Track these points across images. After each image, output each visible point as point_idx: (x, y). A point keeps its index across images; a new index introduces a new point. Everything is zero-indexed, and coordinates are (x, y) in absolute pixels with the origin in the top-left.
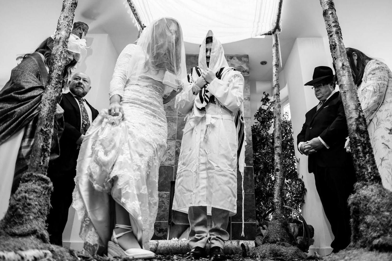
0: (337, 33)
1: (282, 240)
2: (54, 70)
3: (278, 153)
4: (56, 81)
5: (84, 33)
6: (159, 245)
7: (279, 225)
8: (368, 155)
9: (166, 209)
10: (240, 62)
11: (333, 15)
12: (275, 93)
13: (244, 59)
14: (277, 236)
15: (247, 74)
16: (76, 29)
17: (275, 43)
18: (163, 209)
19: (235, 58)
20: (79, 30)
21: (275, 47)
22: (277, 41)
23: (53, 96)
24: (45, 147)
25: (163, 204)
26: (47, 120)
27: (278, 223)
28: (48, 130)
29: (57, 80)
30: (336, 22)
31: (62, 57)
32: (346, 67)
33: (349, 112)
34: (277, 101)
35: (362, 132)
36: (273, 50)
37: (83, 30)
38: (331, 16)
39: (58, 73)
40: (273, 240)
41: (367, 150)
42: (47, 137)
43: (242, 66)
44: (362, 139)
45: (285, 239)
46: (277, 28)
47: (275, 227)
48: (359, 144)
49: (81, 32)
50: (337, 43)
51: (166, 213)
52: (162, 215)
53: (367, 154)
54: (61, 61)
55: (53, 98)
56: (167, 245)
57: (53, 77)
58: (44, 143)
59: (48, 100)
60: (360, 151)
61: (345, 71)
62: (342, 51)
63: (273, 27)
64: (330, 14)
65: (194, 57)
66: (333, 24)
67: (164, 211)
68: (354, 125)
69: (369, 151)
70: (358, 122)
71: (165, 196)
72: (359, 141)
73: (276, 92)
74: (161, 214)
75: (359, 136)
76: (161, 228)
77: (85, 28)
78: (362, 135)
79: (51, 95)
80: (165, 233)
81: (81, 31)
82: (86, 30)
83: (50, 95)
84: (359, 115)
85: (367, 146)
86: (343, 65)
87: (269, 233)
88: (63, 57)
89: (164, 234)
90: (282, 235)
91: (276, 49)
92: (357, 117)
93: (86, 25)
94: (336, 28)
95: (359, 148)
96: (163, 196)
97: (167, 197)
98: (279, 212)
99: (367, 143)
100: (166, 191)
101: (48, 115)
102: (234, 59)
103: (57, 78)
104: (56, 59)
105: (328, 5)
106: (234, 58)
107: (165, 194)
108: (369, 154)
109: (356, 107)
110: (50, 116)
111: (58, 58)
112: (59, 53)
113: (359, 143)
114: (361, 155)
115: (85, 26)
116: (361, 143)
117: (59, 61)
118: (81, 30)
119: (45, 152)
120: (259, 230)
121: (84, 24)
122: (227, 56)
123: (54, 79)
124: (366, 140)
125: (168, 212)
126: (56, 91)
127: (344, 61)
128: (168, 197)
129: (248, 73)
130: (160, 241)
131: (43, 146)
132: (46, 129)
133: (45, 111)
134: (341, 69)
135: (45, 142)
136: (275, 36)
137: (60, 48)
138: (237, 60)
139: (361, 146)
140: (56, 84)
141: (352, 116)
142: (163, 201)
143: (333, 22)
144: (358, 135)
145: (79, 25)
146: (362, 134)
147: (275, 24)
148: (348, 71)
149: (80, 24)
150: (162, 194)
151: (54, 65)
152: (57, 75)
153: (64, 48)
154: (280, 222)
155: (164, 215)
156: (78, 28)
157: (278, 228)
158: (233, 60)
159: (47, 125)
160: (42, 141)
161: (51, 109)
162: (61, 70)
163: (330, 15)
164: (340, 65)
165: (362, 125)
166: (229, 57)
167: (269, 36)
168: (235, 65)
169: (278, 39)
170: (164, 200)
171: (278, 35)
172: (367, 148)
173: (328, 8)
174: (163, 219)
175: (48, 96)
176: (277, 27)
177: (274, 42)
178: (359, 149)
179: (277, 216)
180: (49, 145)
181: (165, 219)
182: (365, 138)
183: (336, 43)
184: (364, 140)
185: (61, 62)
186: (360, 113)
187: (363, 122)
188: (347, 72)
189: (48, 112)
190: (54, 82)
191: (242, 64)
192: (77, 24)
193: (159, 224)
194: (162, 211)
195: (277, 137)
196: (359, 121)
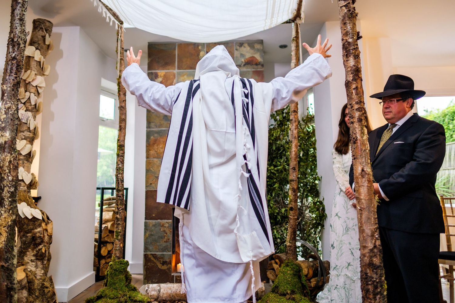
0: (360, 120)
1: (293, 292)
2: (4, 188)
3: (293, 189)
4: (10, 201)
5: (47, 35)
6: (161, 292)
7: (290, 275)
8: (379, 296)
9: (169, 239)
10: (252, 51)
11: (357, 91)
12: (293, 109)
13: (258, 46)
14: (287, 287)
15: (261, 67)
16: (37, 30)
17: (295, 36)
18: (165, 240)
19: (246, 45)
20: (41, 32)
21: (295, 42)
22: (297, 32)
23: (9, 221)
24: (10, 286)
25: (165, 234)
26: (6, 252)
27: (289, 272)
28: (10, 264)
29: (10, 199)
30: (361, 102)
31: (11, 168)
32: (366, 173)
33: (363, 238)
34: (294, 120)
35: (375, 268)
36: (292, 45)
37: (46, 30)
38: (354, 93)
39: (10, 191)
40: (282, 293)
41: (379, 290)
42: (10, 273)
43: (255, 56)
44: (374, 276)
45: (296, 290)
46: (298, 17)
47: (286, 277)
48: (370, 283)
49: (43, 35)
50: (359, 137)
51: (169, 245)
52: (165, 247)
53: (377, 295)
54: (12, 173)
55: (10, 223)
56: (170, 292)
57: (5, 197)
58: (8, 282)
59: (4, 227)
60: (370, 292)
61: (364, 179)
62: (364, 149)
63: (293, 15)
64: (354, 89)
65: (193, 46)
66: (356, 107)
67: (166, 242)
68: (367, 258)
69: (380, 292)
70: (371, 254)
71: (167, 225)
72: (370, 278)
73: (293, 107)
74: (164, 245)
75: (371, 272)
76: (164, 261)
77: (49, 27)
78: (375, 271)
79: (7, 220)
80: (169, 265)
81: (43, 33)
82: (50, 29)
83: (5, 221)
84: (375, 244)
85: (379, 285)
86: (363, 170)
87: (279, 282)
88: (13, 167)
89: (168, 267)
90: (293, 285)
91: (295, 45)
92: (371, 248)
93: (49, 22)
94: (359, 113)
95: (370, 287)
96: (165, 226)
97: (168, 226)
98: (291, 257)
99: (380, 282)
100: (167, 220)
101: (7, 246)
102: (245, 47)
103: (10, 197)
104: (5, 174)
105: (352, 73)
106: (244, 45)
107: (167, 222)
108: (381, 295)
109: (372, 233)
110: (9, 246)
111: (7, 171)
112: (7, 164)
113: (370, 281)
114: (371, 297)
115: (48, 24)
116: (373, 281)
117: (9, 174)
118: (43, 31)
119: (10, 292)
120: (271, 264)
121: (46, 22)
122: (236, 43)
123: (6, 200)
124: (379, 277)
125: (172, 242)
126: (11, 213)
127: (364, 164)
128: (170, 226)
129: (263, 66)
130: (162, 285)
131: (7, 286)
132: (7, 264)
133: (3, 242)
134: (359, 175)
135: (9, 280)
136: (295, 24)
137: (7, 157)
138: (248, 48)
139: (372, 286)
140: (10, 205)
141: (367, 245)
142: (164, 231)
143: (357, 103)
144: (370, 270)
145: (39, 25)
146: (376, 269)
147: (295, 13)
148: (368, 180)
149: (40, 23)
150: (163, 223)
151: (4, 181)
152: (9, 193)
153: (12, 154)
154: (292, 269)
155: (167, 246)
156: (39, 28)
157: (289, 278)
158: (243, 47)
159: (8, 259)
160: (6, 280)
161: (9, 237)
162: (13, 186)
163: (354, 91)
164: (359, 169)
165: (377, 257)
166: (238, 44)
167: (288, 24)
168: (245, 56)
169: (299, 31)
170: (165, 229)
171: (299, 25)
172: (379, 287)
173: (351, 78)
174: (167, 250)
175: (3, 222)
176: (298, 15)
177: (294, 34)
178: (369, 289)
179: (288, 263)
180: (14, 281)
181: (168, 250)
182: (378, 276)
183: (357, 136)
184: (377, 277)
185: (11, 175)
186: (375, 242)
187: (379, 253)
188: (367, 182)
189: (6, 243)
190: (7, 203)
191: (255, 54)
192: (37, 22)
193: (162, 256)
194: (165, 242)
195: (293, 167)
196: (374, 252)
